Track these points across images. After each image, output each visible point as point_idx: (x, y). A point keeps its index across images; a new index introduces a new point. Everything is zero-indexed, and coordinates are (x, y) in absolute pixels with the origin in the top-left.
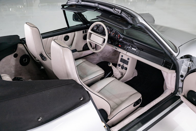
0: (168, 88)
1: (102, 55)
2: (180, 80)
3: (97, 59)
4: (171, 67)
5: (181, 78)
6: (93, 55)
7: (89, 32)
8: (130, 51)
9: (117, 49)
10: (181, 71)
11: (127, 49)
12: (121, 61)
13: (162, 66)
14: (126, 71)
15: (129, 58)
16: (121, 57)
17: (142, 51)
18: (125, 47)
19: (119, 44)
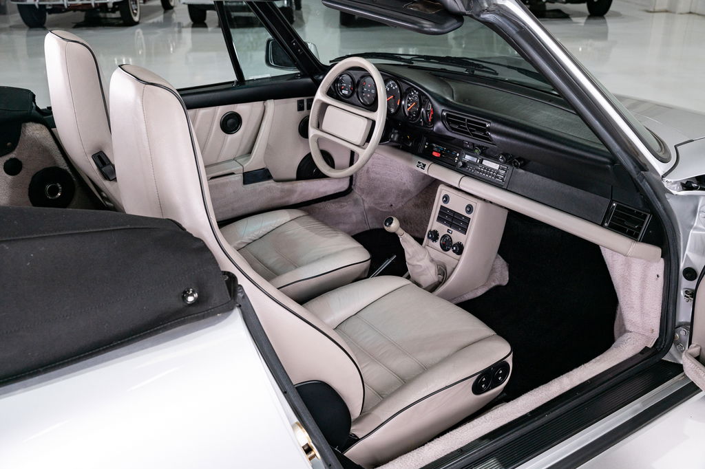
0: (628, 327)
1: (372, 205)
2: (682, 293)
3: (354, 218)
4: (640, 229)
5: (685, 284)
6: (339, 202)
7: (319, 100)
8: (477, 173)
9: (426, 167)
10: (687, 252)
11: (465, 164)
12: (440, 219)
13: (602, 225)
14: (458, 256)
15: (474, 205)
16: (441, 203)
17: (521, 167)
18: (457, 159)
19: (434, 145)
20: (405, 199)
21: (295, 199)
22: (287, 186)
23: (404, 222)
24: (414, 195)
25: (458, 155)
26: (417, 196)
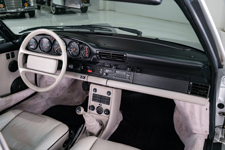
0: (194, 132)
1: (49, 96)
3: (42, 104)
6: (34, 98)
7: (22, 53)
8: (114, 77)
9: (86, 78)
10: (219, 98)
11: (107, 74)
12: (93, 100)
13: (187, 93)
14: (108, 116)
16: (93, 92)
17: (140, 72)
18: (101, 72)
19: (88, 67)
20: (64, 90)
21: (13, 103)
22: (8, 98)
23: (65, 100)
24: (67, 88)
25: (101, 70)
26: (68, 88)
